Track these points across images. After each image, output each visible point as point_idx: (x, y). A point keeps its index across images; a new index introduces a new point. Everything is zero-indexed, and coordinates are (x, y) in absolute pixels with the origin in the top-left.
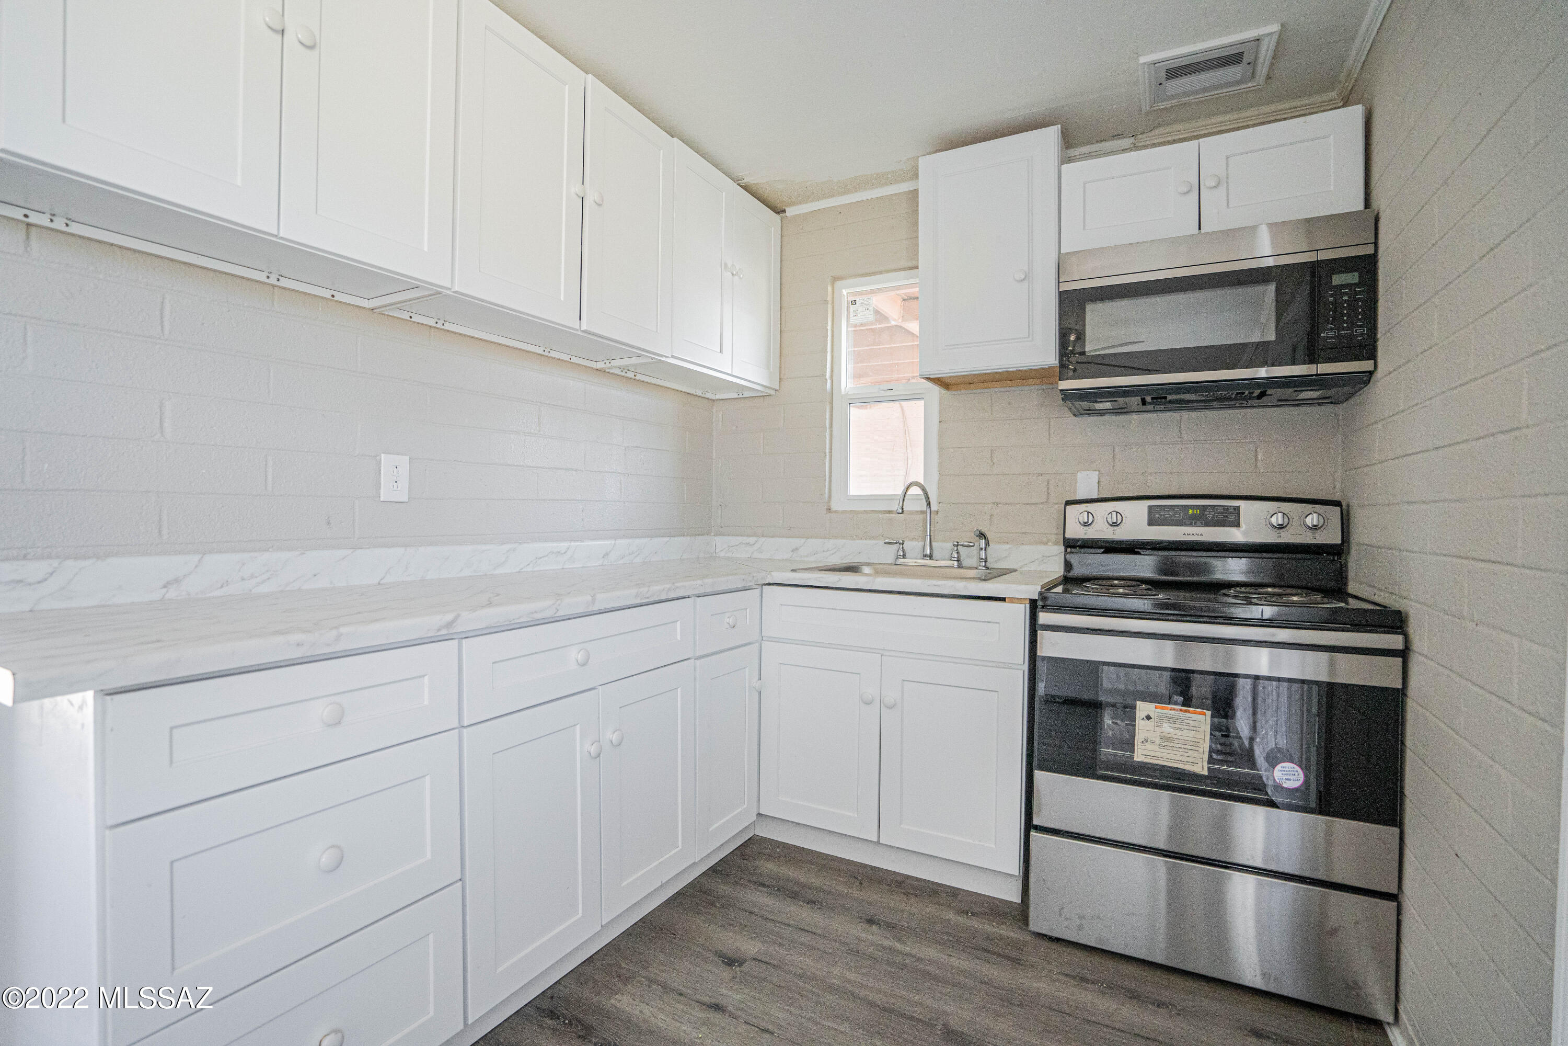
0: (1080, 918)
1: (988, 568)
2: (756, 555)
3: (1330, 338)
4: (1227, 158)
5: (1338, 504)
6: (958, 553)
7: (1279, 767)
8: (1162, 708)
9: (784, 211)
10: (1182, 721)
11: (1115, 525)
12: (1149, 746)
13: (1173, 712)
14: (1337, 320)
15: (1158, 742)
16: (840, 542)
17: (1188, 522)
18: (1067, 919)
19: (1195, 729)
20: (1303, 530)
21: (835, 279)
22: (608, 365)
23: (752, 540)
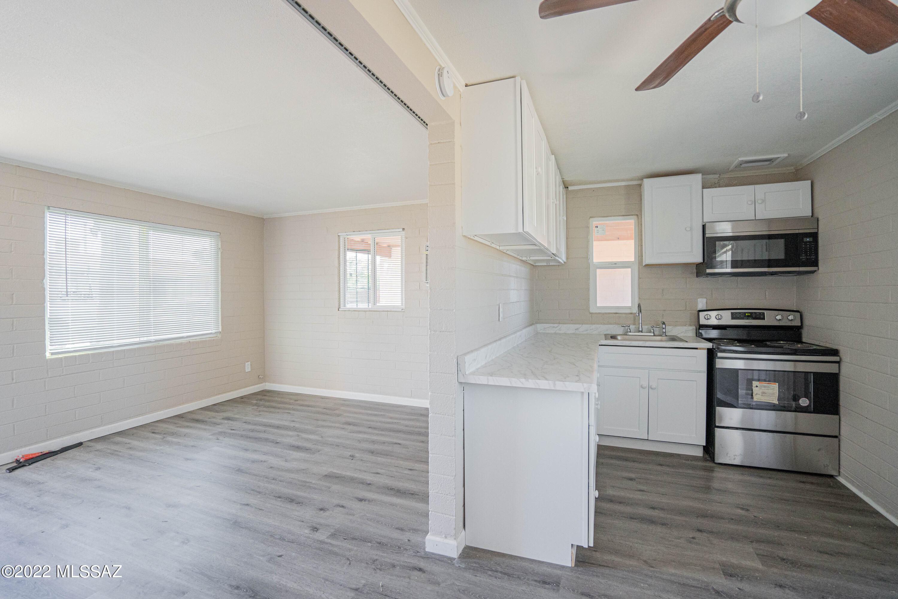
0: (734, 456)
1: (666, 336)
2: (557, 332)
3: (804, 259)
4: (765, 193)
5: (798, 311)
6: (653, 330)
7: (801, 400)
8: (761, 383)
9: (568, 188)
10: (768, 387)
11: (720, 319)
12: (758, 396)
13: (765, 384)
14: (806, 253)
15: (761, 394)
16: (598, 326)
17: (746, 318)
18: (729, 457)
19: (773, 389)
20: (787, 321)
21: (591, 217)
22: (528, 259)
23: (556, 325)
